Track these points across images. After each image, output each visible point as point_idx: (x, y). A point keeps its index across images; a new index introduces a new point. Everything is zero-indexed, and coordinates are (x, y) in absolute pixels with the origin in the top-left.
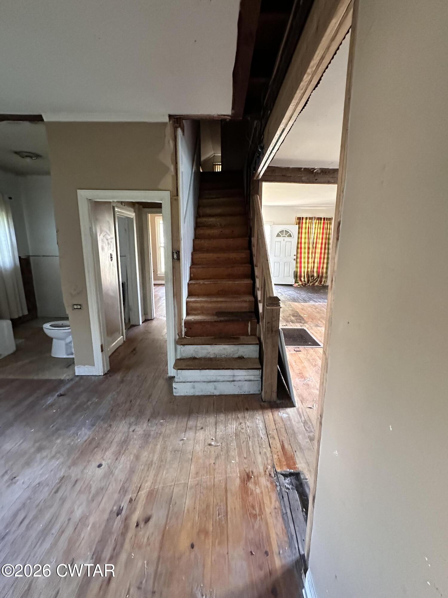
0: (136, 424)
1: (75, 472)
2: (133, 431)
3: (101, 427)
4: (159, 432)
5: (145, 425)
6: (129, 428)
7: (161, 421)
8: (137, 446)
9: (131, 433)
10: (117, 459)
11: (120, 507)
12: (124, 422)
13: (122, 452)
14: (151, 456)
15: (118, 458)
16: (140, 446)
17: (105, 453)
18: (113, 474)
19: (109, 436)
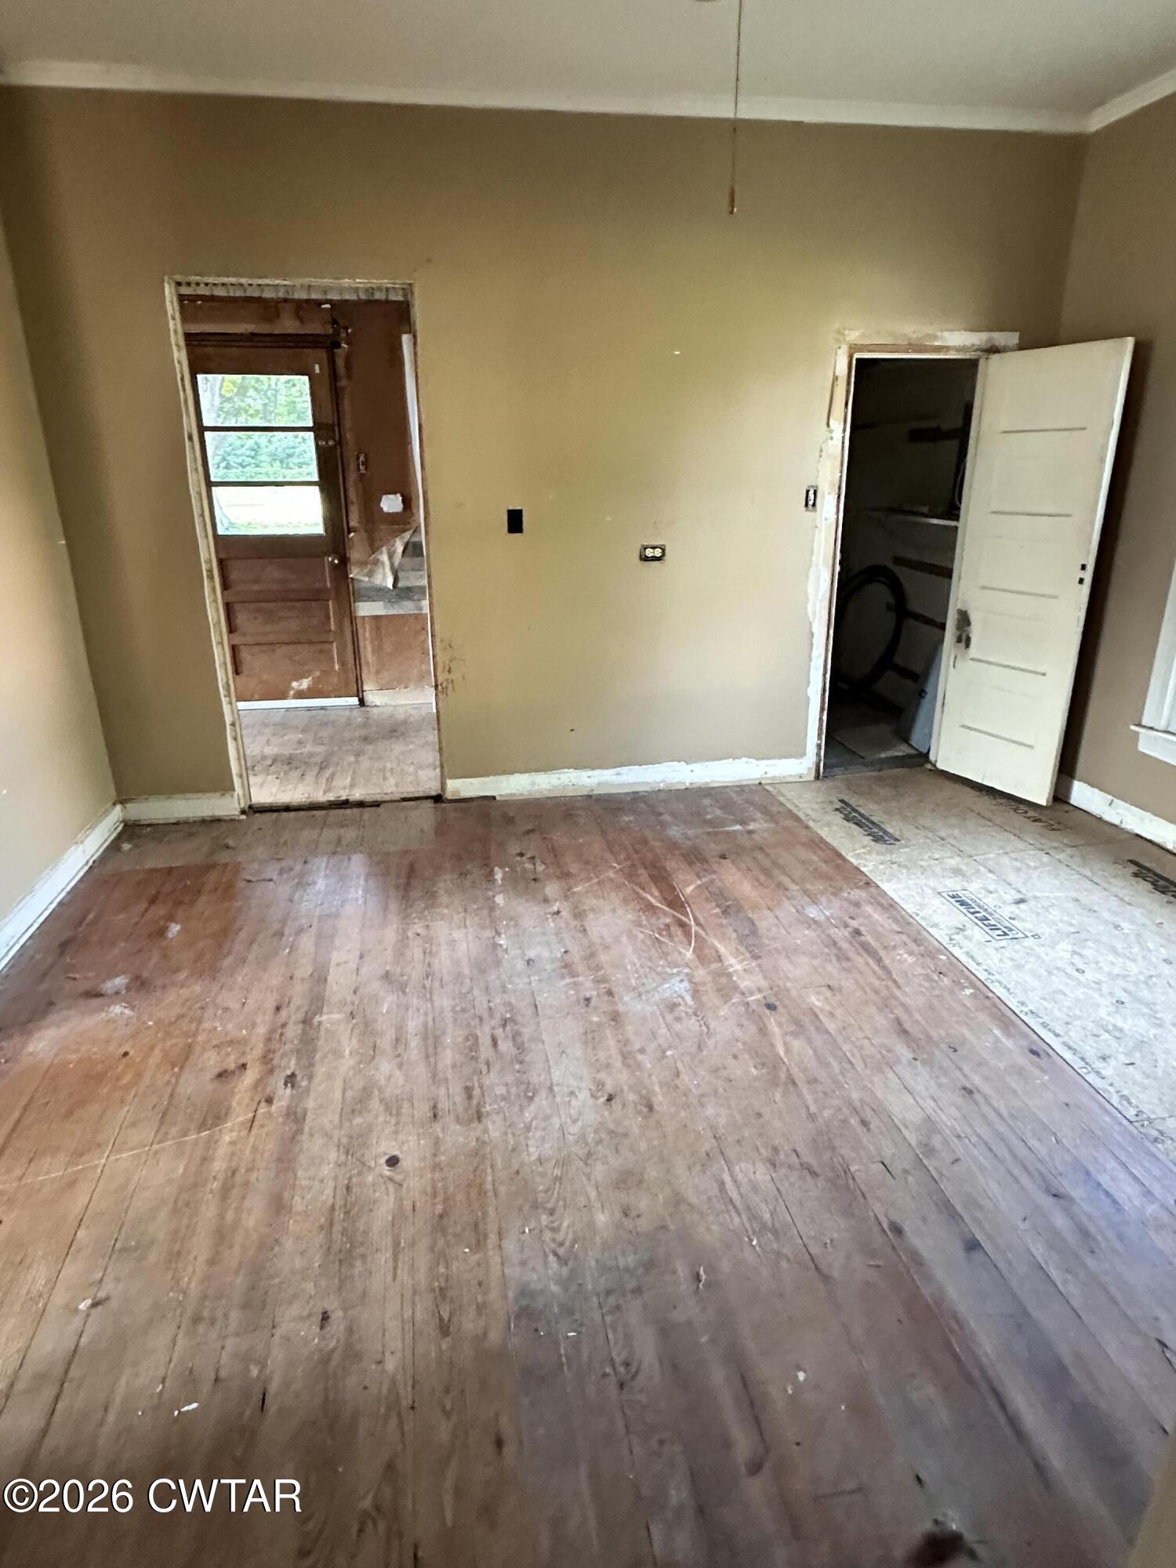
0: (326, 1359)
1: (456, 1137)
2: (325, 1317)
3: (480, 1308)
4: (201, 1329)
5: (278, 1356)
6: (350, 1331)
7: (195, 1405)
8: (289, 1243)
9: (332, 1304)
10: (348, 1188)
11: (293, 1087)
12: (390, 1365)
13: (339, 1215)
14: (230, 1216)
15: (345, 1192)
16: (277, 1249)
17: (400, 1200)
18: (341, 1147)
19: (422, 1276)
